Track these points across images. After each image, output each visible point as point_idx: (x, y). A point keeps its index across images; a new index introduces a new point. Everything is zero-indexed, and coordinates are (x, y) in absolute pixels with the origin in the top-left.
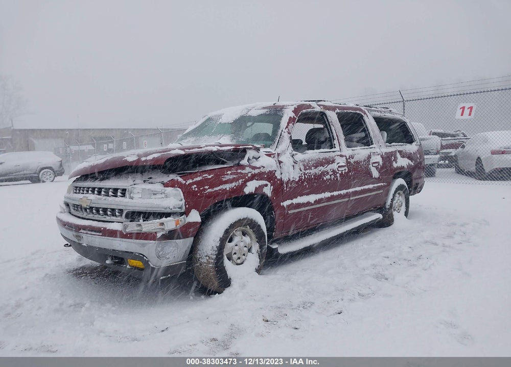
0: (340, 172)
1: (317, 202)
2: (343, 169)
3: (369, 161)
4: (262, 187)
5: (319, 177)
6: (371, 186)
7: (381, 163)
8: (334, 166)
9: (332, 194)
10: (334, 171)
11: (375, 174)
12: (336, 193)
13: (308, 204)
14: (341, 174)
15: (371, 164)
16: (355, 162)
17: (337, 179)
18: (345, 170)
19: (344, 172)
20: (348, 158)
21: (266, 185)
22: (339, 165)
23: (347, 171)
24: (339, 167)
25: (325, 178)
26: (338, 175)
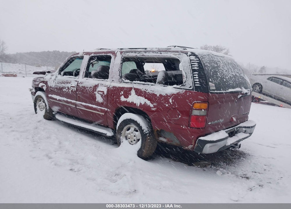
0: (71, 90)
1: (59, 100)
2: (73, 88)
3: (96, 89)
4: (43, 86)
5: (61, 89)
6: (94, 106)
7: (105, 93)
8: (69, 85)
9: (68, 100)
10: (68, 88)
11: (99, 99)
12: (69, 100)
13: (56, 99)
14: (72, 91)
15: (97, 91)
16: (82, 87)
17: (69, 92)
18: (74, 89)
19: (73, 90)
20: (79, 83)
21: (44, 86)
22: (72, 85)
23: (75, 90)
24: (71, 87)
25: (63, 90)
26: (70, 91)
